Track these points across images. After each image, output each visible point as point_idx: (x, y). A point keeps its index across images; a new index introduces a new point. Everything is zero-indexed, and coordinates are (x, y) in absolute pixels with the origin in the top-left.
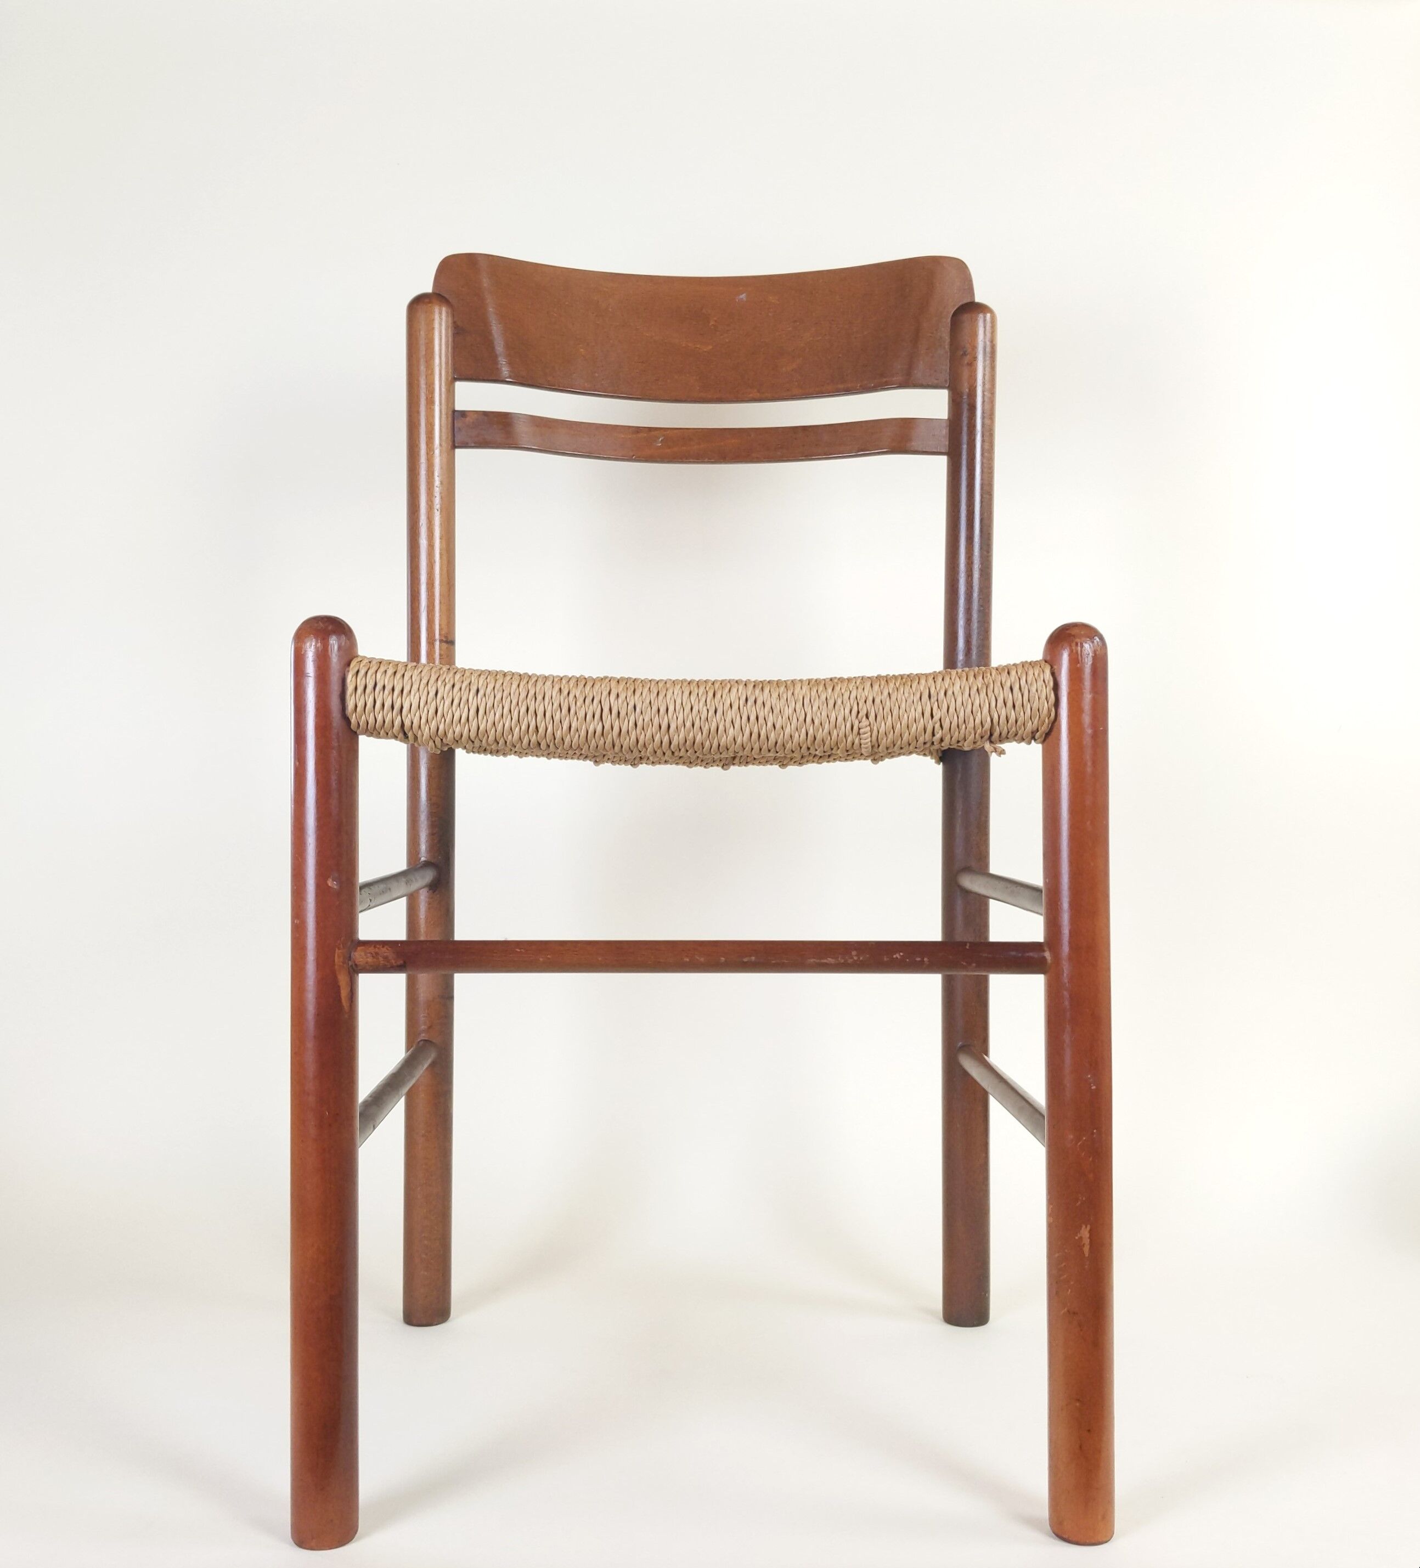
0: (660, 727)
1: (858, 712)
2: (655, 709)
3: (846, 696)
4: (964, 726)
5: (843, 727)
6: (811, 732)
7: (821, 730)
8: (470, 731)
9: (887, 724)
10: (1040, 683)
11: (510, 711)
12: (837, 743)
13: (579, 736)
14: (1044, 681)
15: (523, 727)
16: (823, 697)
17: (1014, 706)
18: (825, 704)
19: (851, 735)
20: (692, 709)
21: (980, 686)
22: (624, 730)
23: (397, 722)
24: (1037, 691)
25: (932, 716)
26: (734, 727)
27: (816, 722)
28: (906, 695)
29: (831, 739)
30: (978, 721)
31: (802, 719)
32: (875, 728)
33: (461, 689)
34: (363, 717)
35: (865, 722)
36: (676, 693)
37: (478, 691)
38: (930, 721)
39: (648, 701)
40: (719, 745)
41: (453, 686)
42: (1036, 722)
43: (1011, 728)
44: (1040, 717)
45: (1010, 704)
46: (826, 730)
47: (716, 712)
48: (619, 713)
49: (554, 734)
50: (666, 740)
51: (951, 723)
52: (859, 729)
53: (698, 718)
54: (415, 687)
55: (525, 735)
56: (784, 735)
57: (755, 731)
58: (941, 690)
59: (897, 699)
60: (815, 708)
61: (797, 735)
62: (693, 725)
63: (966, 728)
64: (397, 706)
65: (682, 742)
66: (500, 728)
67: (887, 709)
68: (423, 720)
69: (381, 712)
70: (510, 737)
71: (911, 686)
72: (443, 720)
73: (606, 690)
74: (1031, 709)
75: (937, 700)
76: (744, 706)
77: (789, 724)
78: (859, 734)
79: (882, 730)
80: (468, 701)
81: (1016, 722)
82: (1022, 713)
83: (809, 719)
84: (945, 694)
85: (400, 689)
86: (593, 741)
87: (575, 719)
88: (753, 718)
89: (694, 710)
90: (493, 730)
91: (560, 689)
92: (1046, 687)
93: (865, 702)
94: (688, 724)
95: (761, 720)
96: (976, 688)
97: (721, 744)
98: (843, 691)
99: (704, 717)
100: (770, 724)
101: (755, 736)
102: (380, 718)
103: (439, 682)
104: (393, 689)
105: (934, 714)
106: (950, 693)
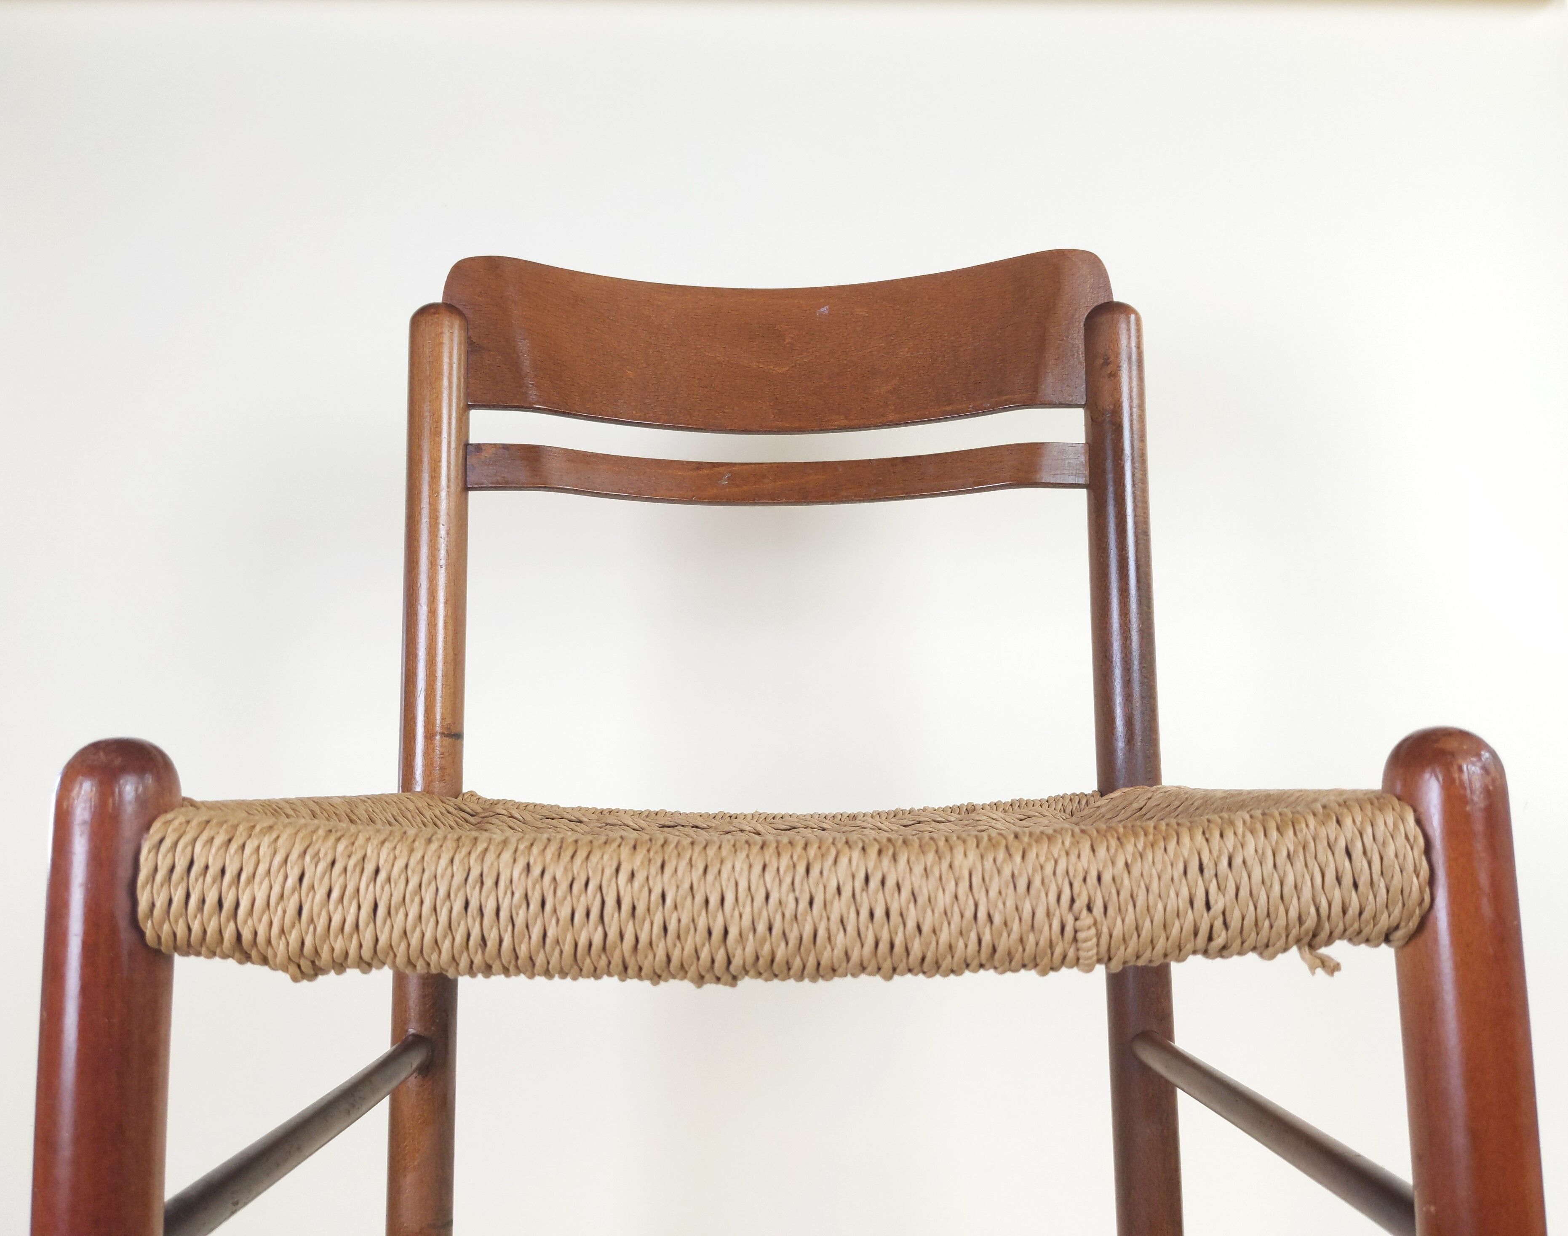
0: (710, 933)
1: (1073, 901)
2: (699, 899)
3: (1049, 869)
4: (1267, 923)
5: (1046, 928)
6: (987, 938)
7: (1005, 935)
8: (361, 946)
9: (1127, 920)
10: (1401, 840)
11: (435, 909)
12: (1035, 958)
13: (561, 952)
14: (1407, 837)
15: (458, 939)
16: (1007, 872)
17: (1356, 886)
18: (1011, 885)
19: (1060, 944)
20: (767, 897)
21: (1292, 849)
22: (644, 938)
23: (229, 933)
24: (1396, 856)
25: (1208, 907)
26: (845, 931)
27: (997, 919)
28: (1159, 866)
29: (1024, 950)
30: (1293, 914)
31: (969, 914)
32: (1105, 930)
33: (345, 869)
34: (166, 927)
35: (1086, 920)
36: (737, 868)
37: (377, 871)
38: (1205, 914)
39: (687, 886)
40: (819, 964)
41: (333, 863)
42: (1397, 912)
43: (1352, 925)
44: (1404, 905)
45: (1347, 880)
46: (1015, 935)
47: (811, 903)
48: (634, 908)
49: (514, 949)
50: (720, 956)
51: (1243, 919)
52: (1076, 931)
53: (779, 917)
54: (262, 868)
55: (461, 953)
56: (937, 943)
57: (885, 937)
58: (1223, 857)
59: (1142, 875)
60: (993, 893)
61: (961, 944)
62: (770, 929)
63: (1271, 927)
64: (228, 904)
65: (750, 959)
66: (415, 940)
67: (1125, 894)
68: (275, 930)
69: (199, 916)
70: (434, 956)
71: (1165, 850)
72: (311, 928)
73: (611, 866)
74: (1388, 891)
75: (1216, 875)
76: (863, 890)
77: (946, 924)
78: (1075, 940)
79: (1117, 932)
80: (358, 890)
81: (1360, 914)
82: (1371, 897)
83: (982, 915)
84: (1230, 865)
85: (235, 872)
86: (588, 961)
87: (554, 921)
88: (879, 913)
89: (771, 900)
90: (403, 946)
91: (528, 865)
92: (1412, 848)
93: (1085, 880)
94: (761, 927)
95: (894, 915)
96: (1285, 853)
97: (823, 963)
98: (1042, 859)
99: (789, 912)
100: (911, 924)
101: (883, 947)
102: (196, 927)
103: (308, 858)
104: (223, 871)
105: (1212, 901)
106: (1238, 861)
